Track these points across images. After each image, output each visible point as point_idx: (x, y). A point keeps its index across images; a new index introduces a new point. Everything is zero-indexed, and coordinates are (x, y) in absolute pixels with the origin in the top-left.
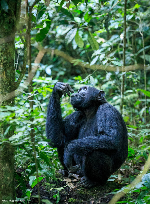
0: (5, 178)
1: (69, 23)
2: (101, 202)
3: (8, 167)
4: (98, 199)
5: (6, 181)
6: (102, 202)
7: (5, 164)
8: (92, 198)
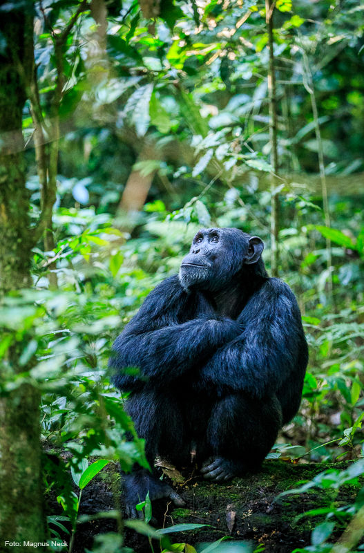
0: (21, 470)
1: (133, 73)
2: (254, 512)
3: (25, 443)
4: (246, 505)
5: (22, 478)
6: (256, 514)
7: (18, 437)
8: (232, 505)
